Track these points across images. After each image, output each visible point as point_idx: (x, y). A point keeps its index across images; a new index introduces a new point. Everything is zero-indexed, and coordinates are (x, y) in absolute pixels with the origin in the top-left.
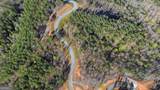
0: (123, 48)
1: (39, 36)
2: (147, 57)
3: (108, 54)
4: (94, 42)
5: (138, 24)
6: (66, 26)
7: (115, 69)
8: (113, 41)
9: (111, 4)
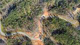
0: (29, 12)
3: (29, 19)
4: (21, 21)
6: (6, 30)
7: (35, 20)
9: (7, 5)
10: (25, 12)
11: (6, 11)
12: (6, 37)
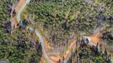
0: (72, 18)
1: (8, 32)
8: (64, 15)
12: (18, 25)
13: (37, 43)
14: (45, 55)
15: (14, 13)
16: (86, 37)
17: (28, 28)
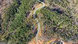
1: (26, 16)
2: (72, 33)
3: (54, 29)
4: (49, 22)
5: (71, 17)
6: (38, 13)
7: (56, 35)
8: (57, 23)
9: (60, 6)
10: (59, 24)
11: (54, 8)
12: (32, 15)
13: (36, 29)
14: (37, 37)
15: (34, 9)
16: (62, 41)
17: (36, 19)
